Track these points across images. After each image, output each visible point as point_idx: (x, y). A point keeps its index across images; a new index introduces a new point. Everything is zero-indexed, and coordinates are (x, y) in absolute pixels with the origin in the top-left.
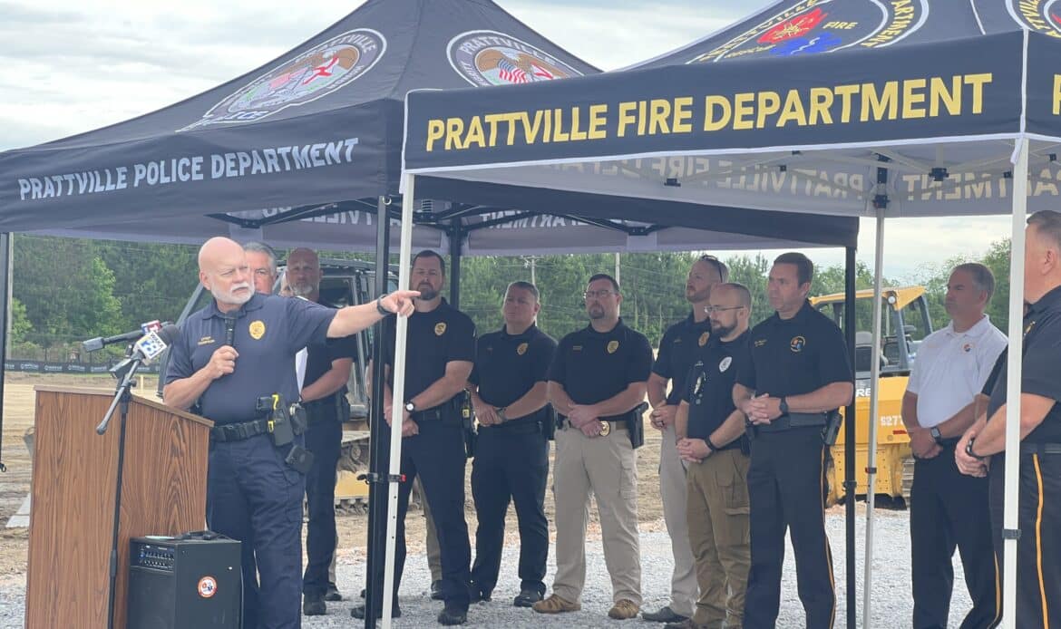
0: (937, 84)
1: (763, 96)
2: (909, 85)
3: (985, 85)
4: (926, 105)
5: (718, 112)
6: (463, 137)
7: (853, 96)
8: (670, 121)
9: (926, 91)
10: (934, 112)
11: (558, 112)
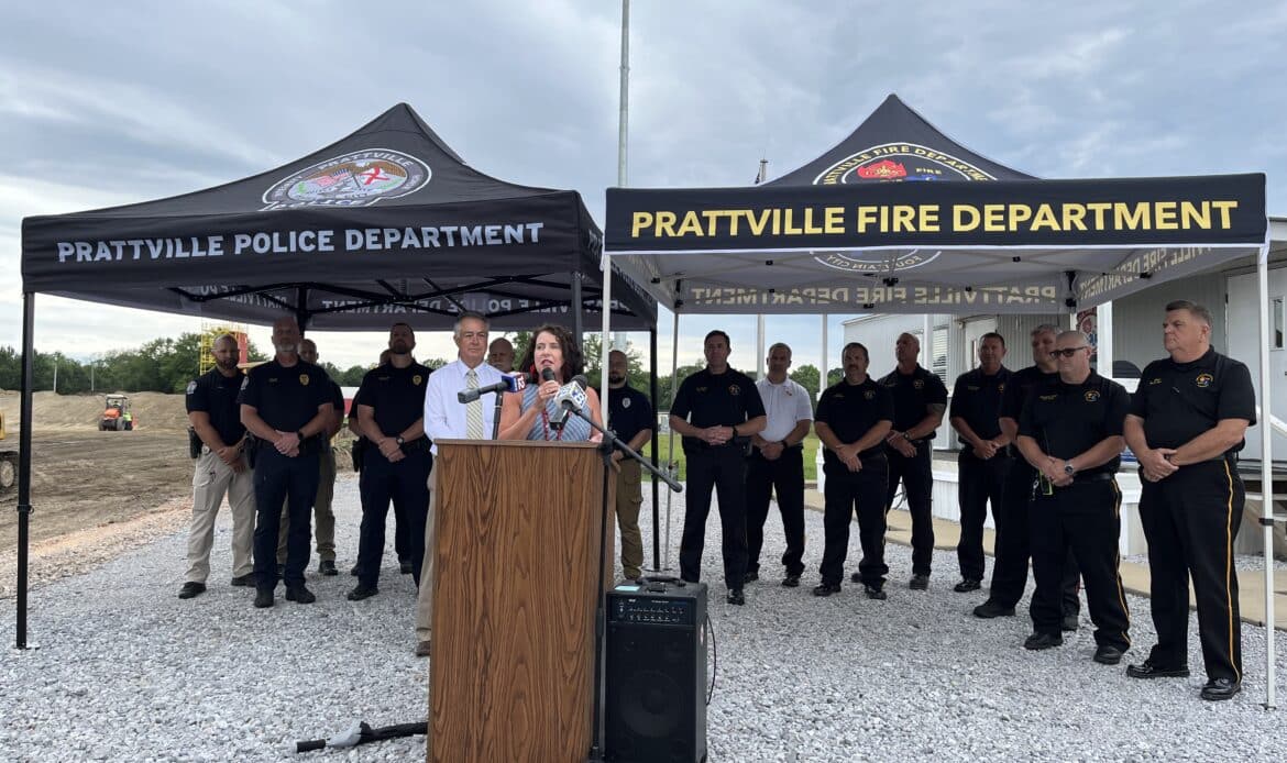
0: (1187, 207)
1: (1013, 208)
2: (1159, 206)
3: (1231, 210)
4: (1178, 220)
5: (966, 218)
6: (676, 227)
7: (1105, 211)
8: (915, 222)
9: (1178, 211)
10: (1186, 225)
11: (789, 212)
